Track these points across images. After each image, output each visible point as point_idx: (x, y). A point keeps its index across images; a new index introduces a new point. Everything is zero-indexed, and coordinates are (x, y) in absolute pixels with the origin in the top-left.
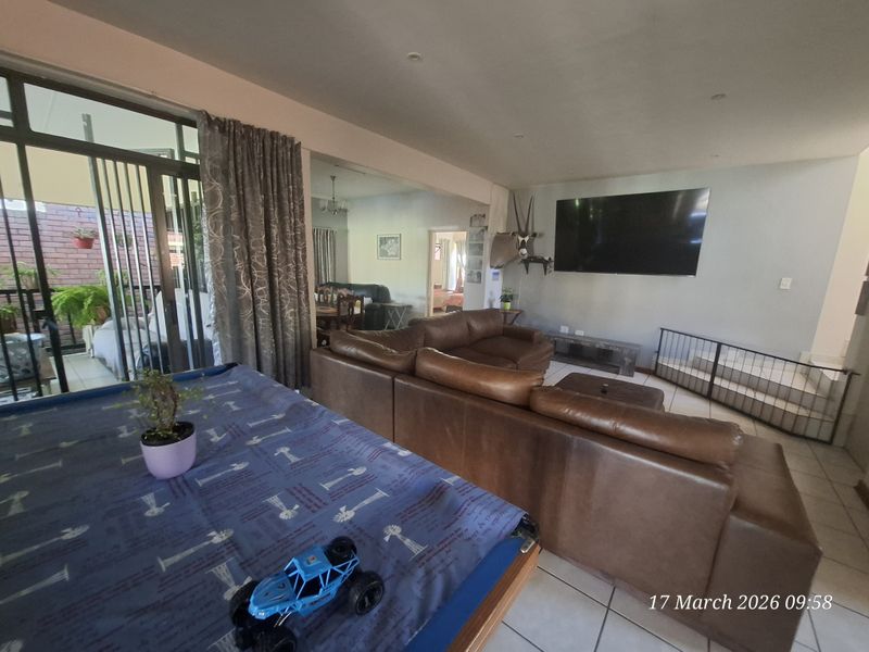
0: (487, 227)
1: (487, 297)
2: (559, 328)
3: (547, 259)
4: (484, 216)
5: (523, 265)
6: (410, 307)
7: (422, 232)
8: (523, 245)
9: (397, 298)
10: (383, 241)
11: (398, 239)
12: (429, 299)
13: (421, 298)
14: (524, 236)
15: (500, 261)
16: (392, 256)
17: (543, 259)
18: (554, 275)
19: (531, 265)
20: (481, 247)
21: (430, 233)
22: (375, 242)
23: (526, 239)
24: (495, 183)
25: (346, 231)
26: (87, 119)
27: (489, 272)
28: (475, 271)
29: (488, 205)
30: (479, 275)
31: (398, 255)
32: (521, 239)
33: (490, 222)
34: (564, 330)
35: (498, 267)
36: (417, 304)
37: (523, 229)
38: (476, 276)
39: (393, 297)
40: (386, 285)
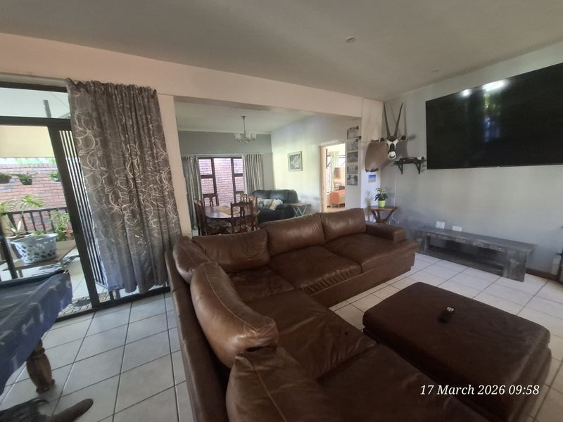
0: (360, 137)
1: (363, 196)
2: (435, 223)
3: (420, 158)
4: (357, 128)
5: (397, 167)
6: (310, 205)
7: (314, 148)
8: (392, 148)
9: (302, 200)
10: (292, 158)
11: (300, 155)
12: (322, 199)
13: (316, 199)
14: (392, 140)
15: (373, 165)
16: (297, 168)
17: (416, 159)
18: (427, 173)
19: (405, 166)
20: (356, 154)
21: (320, 148)
22: (286, 159)
23: (395, 143)
24: (365, 98)
25: (272, 154)
26: (46, 103)
27: (364, 175)
28: (353, 176)
29: (360, 118)
30: (356, 178)
31: (301, 168)
32: (390, 143)
33: (362, 132)
34: (441, 225)
35: (372, 171)
36: (314, 203)
37: (392, 134)
38: (353, 179)
39: (299, 199)
40: (295, 190)
